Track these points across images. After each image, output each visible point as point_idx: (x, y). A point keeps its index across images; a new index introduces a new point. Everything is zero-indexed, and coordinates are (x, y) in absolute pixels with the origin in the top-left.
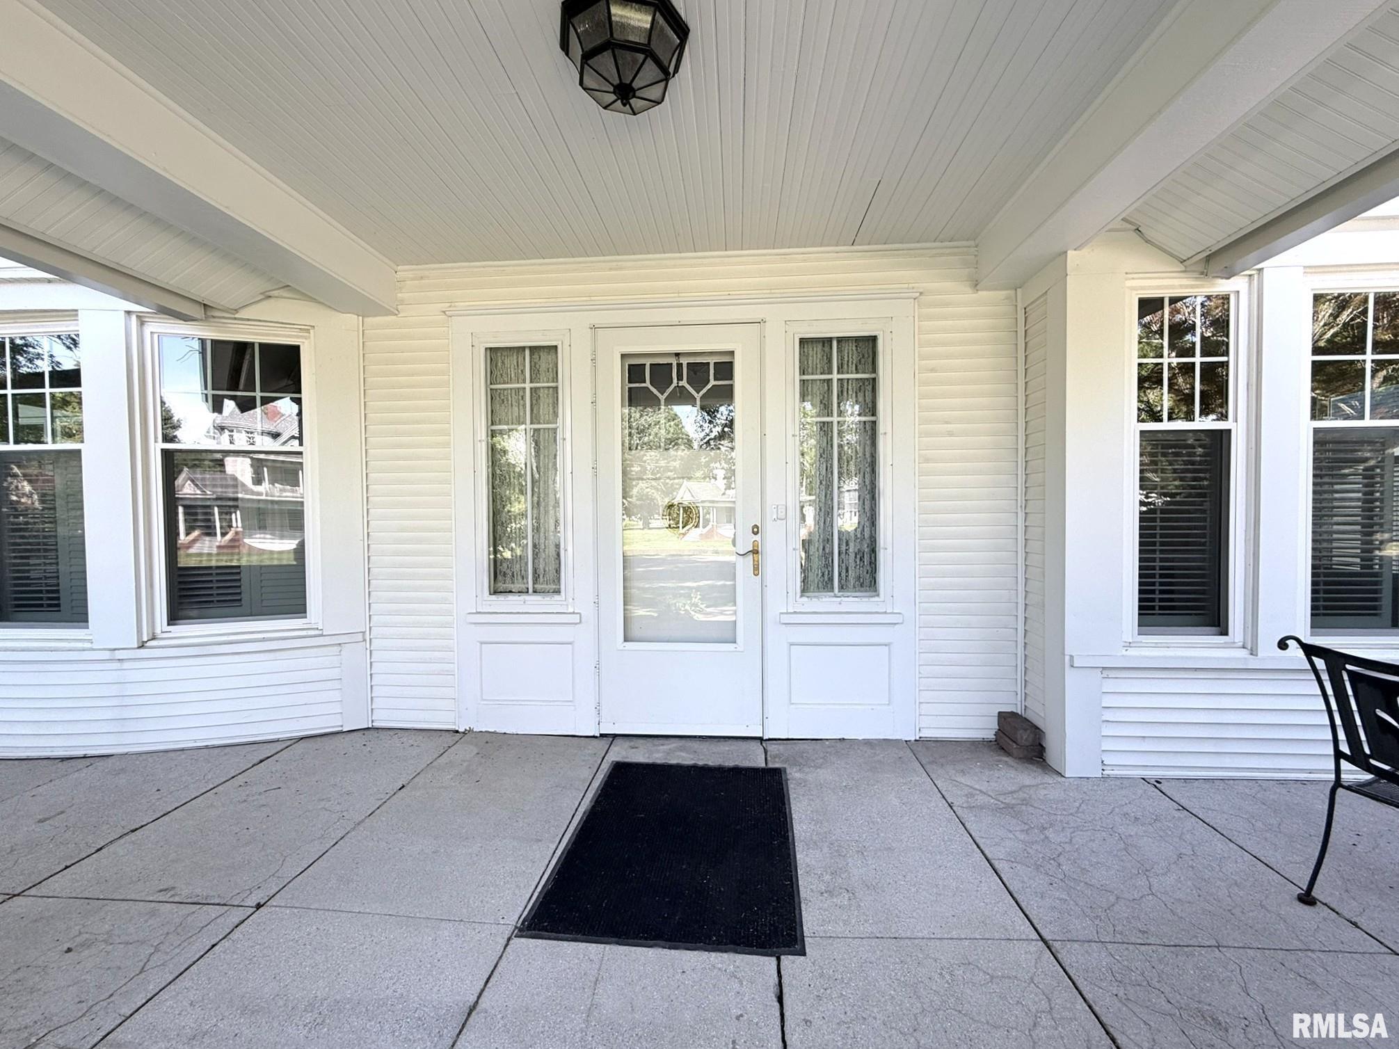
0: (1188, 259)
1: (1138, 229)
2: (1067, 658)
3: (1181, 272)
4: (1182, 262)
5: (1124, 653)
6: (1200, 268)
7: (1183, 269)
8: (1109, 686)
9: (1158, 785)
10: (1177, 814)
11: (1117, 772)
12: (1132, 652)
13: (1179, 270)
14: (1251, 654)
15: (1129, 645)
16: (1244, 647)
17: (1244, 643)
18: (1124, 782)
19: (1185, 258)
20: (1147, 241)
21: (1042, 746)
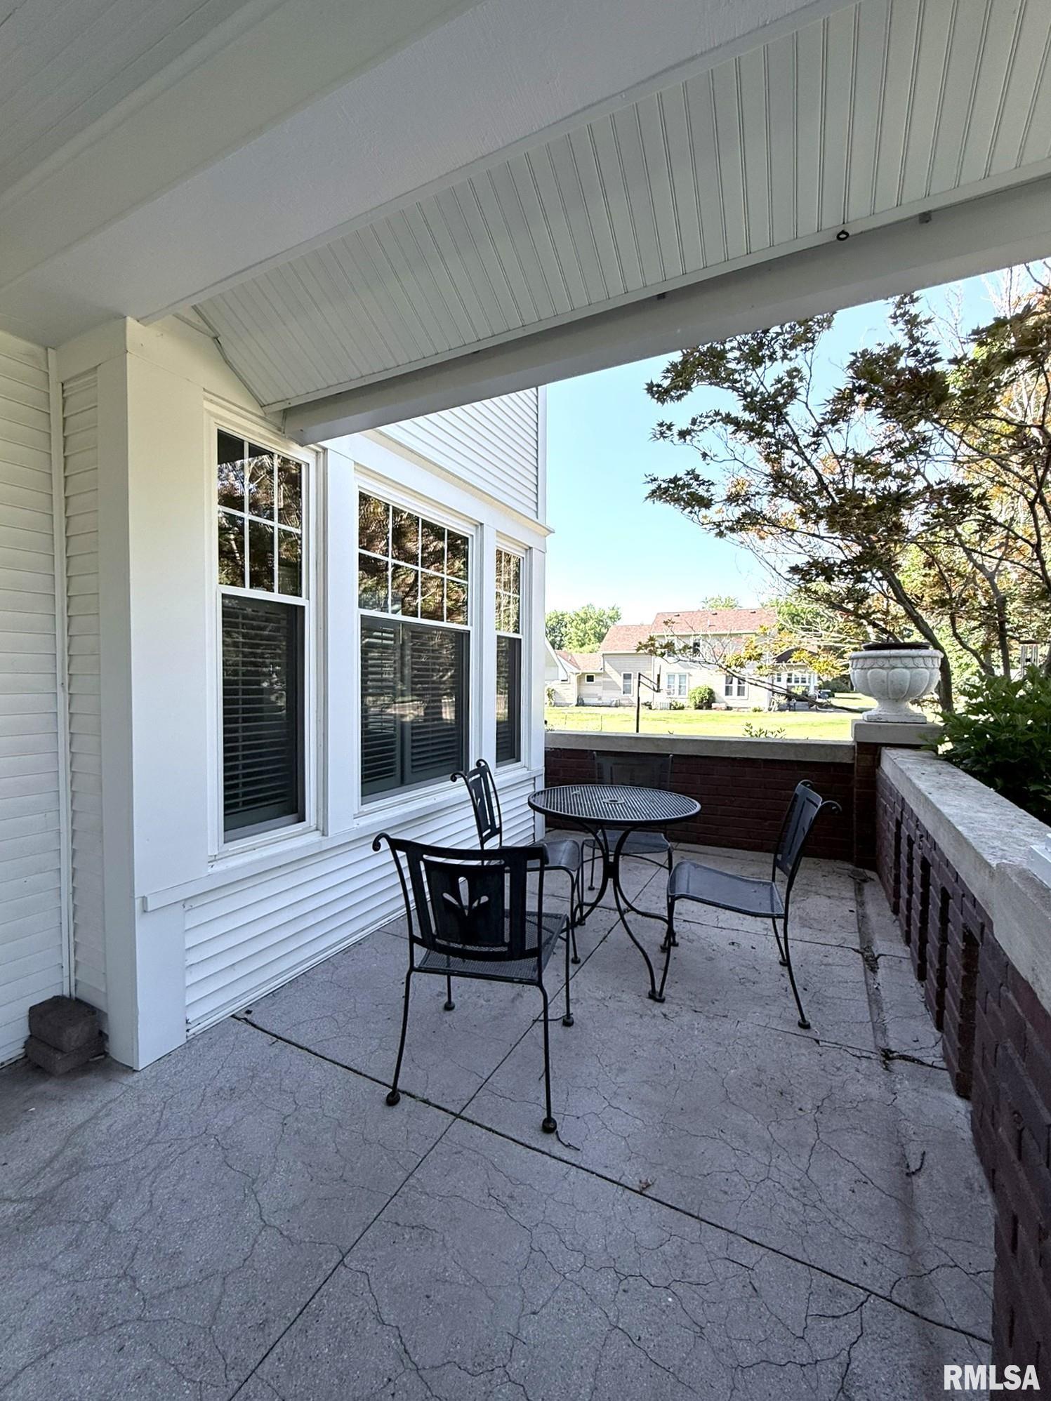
0: (268, 405)
1: (216, 338)
2: (138, 903)
3: (260, 417)
4: (262, 406)
5: (210, 870)
6: (278, 421)
7: (262, 415)
8: (192, 920)
9: (248, 1017)
10: (273, 1051)
11: (205, 1024)
12: (219, 867)
13: (259, 414)
14: (323, 835)
15: (214, 859)
16: (317, 829)
17: (317, 825)
18: (214, 1034)
19: (265, 403)
20: (227, 362)
21: (101, 1033)
